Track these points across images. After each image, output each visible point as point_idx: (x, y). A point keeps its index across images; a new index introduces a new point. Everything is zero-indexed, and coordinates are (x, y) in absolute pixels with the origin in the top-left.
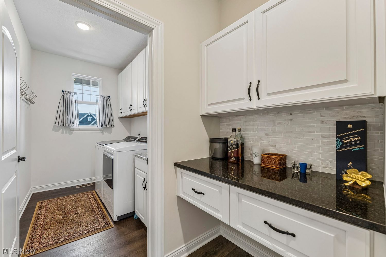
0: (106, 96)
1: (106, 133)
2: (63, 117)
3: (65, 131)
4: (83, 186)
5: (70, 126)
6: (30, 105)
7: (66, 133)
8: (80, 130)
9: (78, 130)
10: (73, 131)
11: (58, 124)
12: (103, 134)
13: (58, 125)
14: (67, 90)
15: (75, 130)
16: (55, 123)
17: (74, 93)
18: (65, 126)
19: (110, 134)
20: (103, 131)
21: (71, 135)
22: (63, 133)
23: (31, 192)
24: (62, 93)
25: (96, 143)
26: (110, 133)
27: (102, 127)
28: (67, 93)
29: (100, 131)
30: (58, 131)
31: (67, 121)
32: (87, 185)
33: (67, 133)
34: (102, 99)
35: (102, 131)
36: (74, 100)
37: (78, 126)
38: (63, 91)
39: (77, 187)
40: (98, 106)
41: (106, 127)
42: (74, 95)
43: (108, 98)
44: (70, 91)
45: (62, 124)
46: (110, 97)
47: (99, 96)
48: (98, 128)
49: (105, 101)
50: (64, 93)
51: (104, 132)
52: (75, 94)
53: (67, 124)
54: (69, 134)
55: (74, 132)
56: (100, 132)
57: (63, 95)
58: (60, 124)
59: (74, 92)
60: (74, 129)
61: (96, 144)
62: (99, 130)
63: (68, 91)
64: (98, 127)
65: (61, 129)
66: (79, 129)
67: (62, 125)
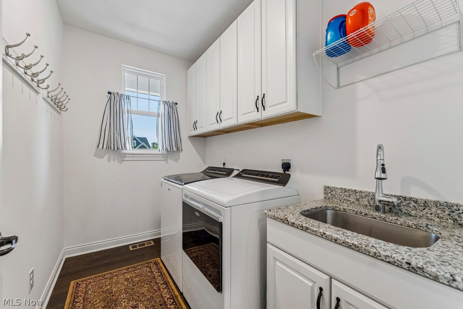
0: (171, 102)
1: (171, 160)
2: (109, 135)
3: (112, 158)
4: (140, 246)
5: (121, 149)
6: (60, 113)
7: (114, 161)
8: (135, 156)
9: (132, 156)
10: (125, 157)
11: (103, 146)
12: (167, 163)
13: (103, 148)
14: (115, 92)
15: (127, 156)
16: (99, 145)
17: (125, 97)
18: (112, 148)
19: (177, 162)
20: (167, 157)
21: (121, 163)
22: (109, 160)
23: (64, 256)
24: (107, 96)
25: (162, 178)
26: (177, 160)
27: (165, 152)
28: (115, 96)
29: (163, 157)
30: (102, 157)
31: (115, 141)
32: (144, 245)
33: (116, 160)
34: (166, 107)
35: (165, 157)
36: (126, 108)
37: (131, 149)
38: (109, 93)
39: (131, 249)
40: (160, 118)
41: (172, 151)
42: (126, 100)
43: (174, 105)
44: (120, 93)
45: (108, 146)
46: (176, 104)
47: (161, 101)
48: (160, 152)
49: (171, 110)
50: (112, 95)
51: (168, 160)
52: (127, 98)
53: (116, 147)
54: (119, 163)
55: (126, 159)
56: (162, 159)
57: (110, 99)
58: (105, 146)
59: (126, 94)
60: (126, 154)
61: (162, 180)
62: (161, 156)
63: (117, 93)
64: (161, 150)
65: (107, 154)
66: (133, 154)
67: (109, 148)
